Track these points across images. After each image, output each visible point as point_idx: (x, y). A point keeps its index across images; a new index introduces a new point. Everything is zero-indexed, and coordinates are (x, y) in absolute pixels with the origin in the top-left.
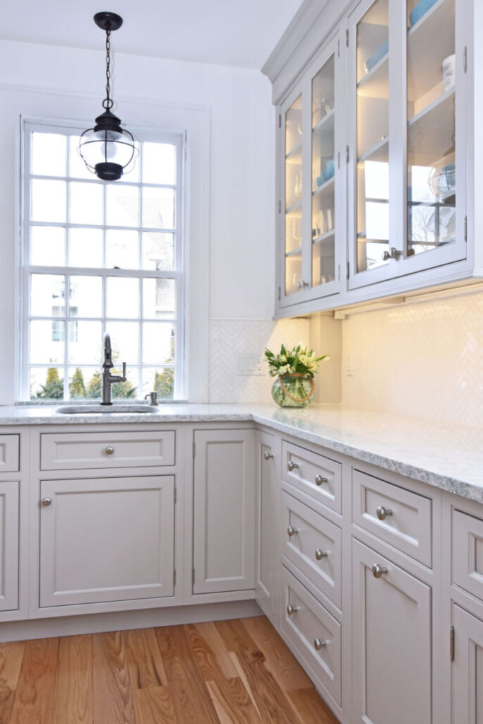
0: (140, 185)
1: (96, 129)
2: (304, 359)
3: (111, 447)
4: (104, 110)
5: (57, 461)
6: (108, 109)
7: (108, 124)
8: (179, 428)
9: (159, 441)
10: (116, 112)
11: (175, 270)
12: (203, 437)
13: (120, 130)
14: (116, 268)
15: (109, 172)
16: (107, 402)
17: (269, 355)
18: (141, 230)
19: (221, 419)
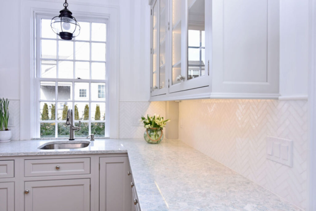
0: (90, 42)
1: (60, 16)
2: (157, 122)
3: (58, 165)
4: (64, 8)
5: (33, 172)
6: (66, 7)
7: (66, 14)
8: (92, 157)
9: (83, 162)
10: (69, 9)
11: (106, 79)
12: (104, 160)
13: (71, 17)
14: (79, 78)
15: (66, 36)
16: (72, 139)
17: (143, 119)
18: (91, 62)
19: (112, 152)
